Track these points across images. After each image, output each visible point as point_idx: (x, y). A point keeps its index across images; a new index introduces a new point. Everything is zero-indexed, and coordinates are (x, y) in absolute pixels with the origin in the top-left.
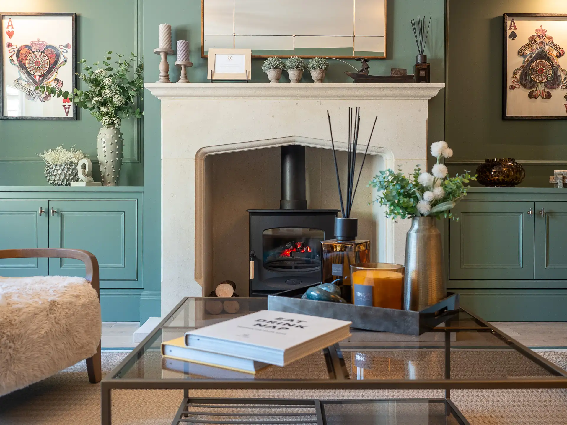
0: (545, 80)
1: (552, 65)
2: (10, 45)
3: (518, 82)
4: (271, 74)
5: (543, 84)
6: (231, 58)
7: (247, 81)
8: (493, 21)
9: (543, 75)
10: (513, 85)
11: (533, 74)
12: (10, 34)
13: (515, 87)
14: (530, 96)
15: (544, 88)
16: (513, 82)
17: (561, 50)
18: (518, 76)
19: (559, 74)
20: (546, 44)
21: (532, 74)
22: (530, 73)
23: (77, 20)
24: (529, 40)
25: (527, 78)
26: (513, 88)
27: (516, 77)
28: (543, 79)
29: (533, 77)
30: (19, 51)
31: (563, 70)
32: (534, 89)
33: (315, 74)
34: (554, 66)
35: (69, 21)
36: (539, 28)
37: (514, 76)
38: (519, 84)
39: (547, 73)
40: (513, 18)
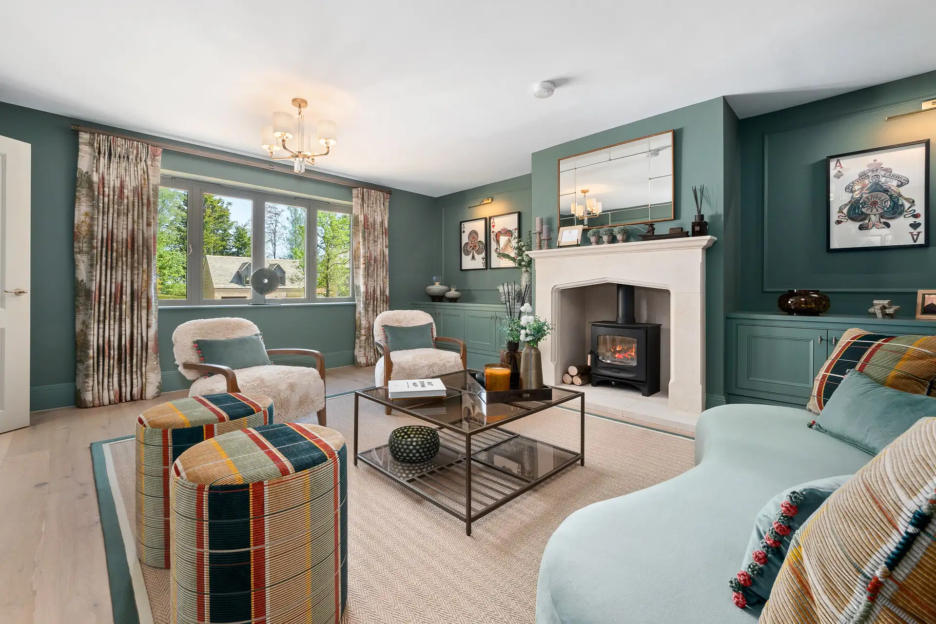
0: (881, 211)
1: (891, 196)
2: (493, 232)
3: (845, 216)
4: (593, 239)
5: (878, 216)
6: (570, 232)
7: (578, 245)
8: (815, 166)
9: (878, 206)
10: (839, 220)
11: (865, 208)
12: (493, 226)
13: (842, 222)
14: (861, 228)
15: (880, 219)
16: (839, 217)
17: (903, 179)
18: (845, 211)
19: (900, 203)
20: (881, 177)
21: (863, 207)
22: (860, 206)
23: (520, 215)
24: (860, 176)
25: (857, 212)
26: (839, 222)
27: (842, 213)
28: (877, 211)
29: (864, 210)
30: (497, 234)
31: (906, 199)
32: (867, 221)
33: (619, 237)
34: (894, 196)
35: (516, 216)
36: (873, 162)
37: (840, 211)
38: (846, 218)
39: (883, 205)
40: (838, 158)
